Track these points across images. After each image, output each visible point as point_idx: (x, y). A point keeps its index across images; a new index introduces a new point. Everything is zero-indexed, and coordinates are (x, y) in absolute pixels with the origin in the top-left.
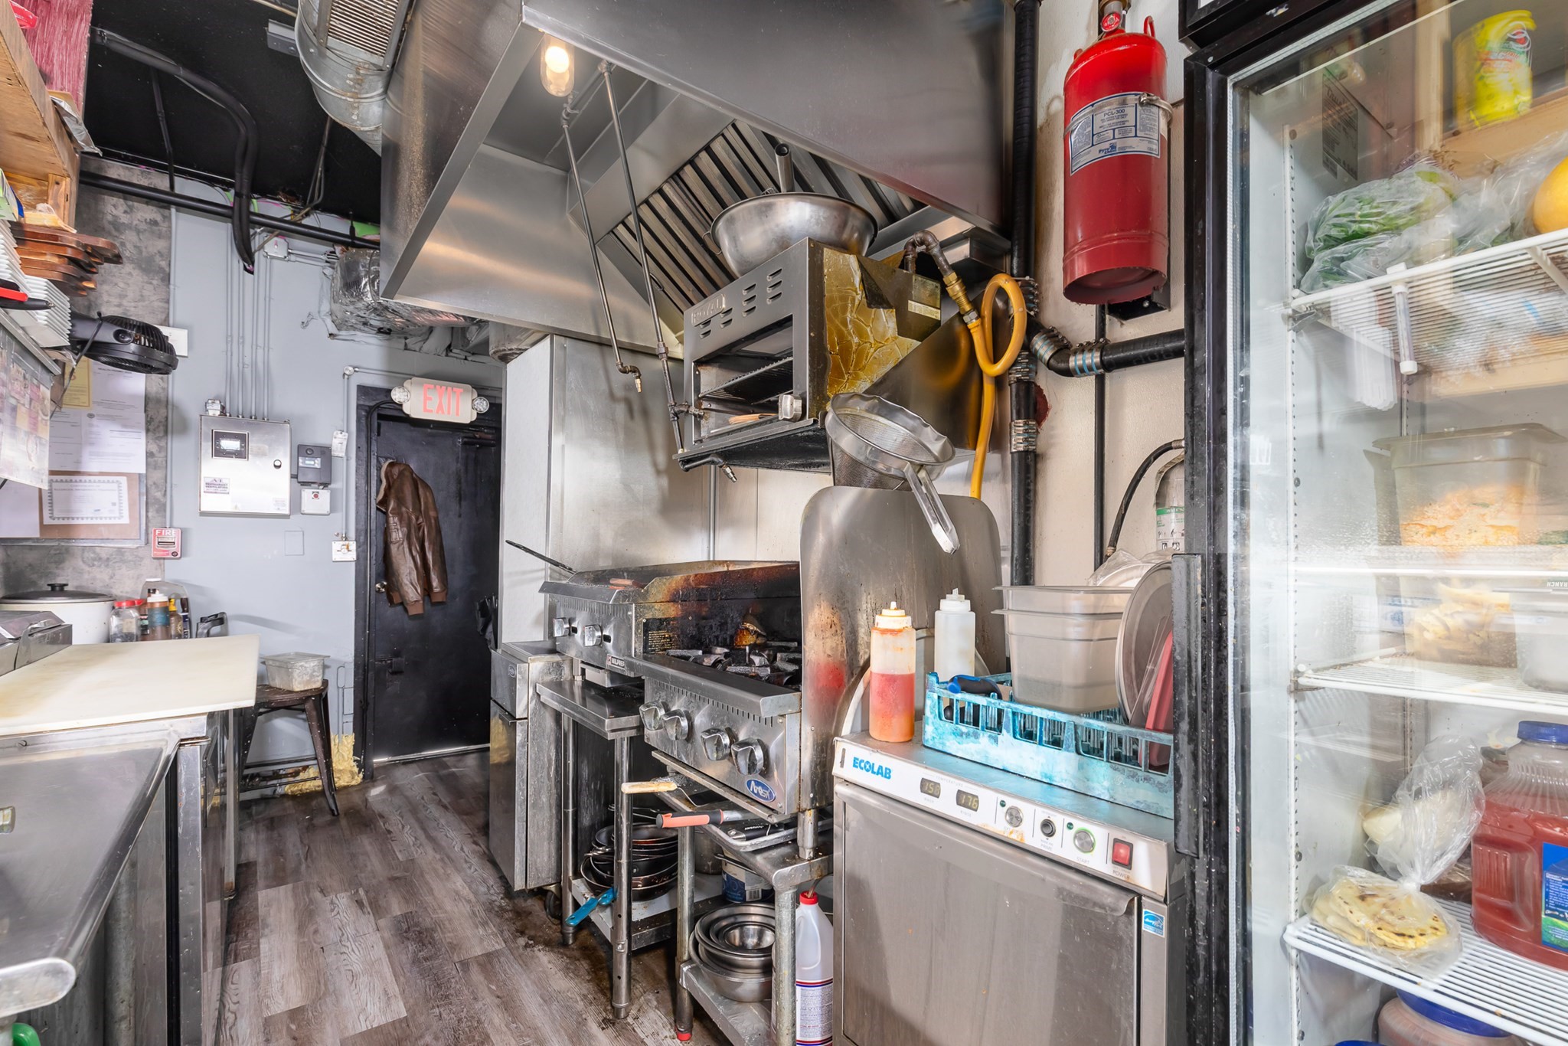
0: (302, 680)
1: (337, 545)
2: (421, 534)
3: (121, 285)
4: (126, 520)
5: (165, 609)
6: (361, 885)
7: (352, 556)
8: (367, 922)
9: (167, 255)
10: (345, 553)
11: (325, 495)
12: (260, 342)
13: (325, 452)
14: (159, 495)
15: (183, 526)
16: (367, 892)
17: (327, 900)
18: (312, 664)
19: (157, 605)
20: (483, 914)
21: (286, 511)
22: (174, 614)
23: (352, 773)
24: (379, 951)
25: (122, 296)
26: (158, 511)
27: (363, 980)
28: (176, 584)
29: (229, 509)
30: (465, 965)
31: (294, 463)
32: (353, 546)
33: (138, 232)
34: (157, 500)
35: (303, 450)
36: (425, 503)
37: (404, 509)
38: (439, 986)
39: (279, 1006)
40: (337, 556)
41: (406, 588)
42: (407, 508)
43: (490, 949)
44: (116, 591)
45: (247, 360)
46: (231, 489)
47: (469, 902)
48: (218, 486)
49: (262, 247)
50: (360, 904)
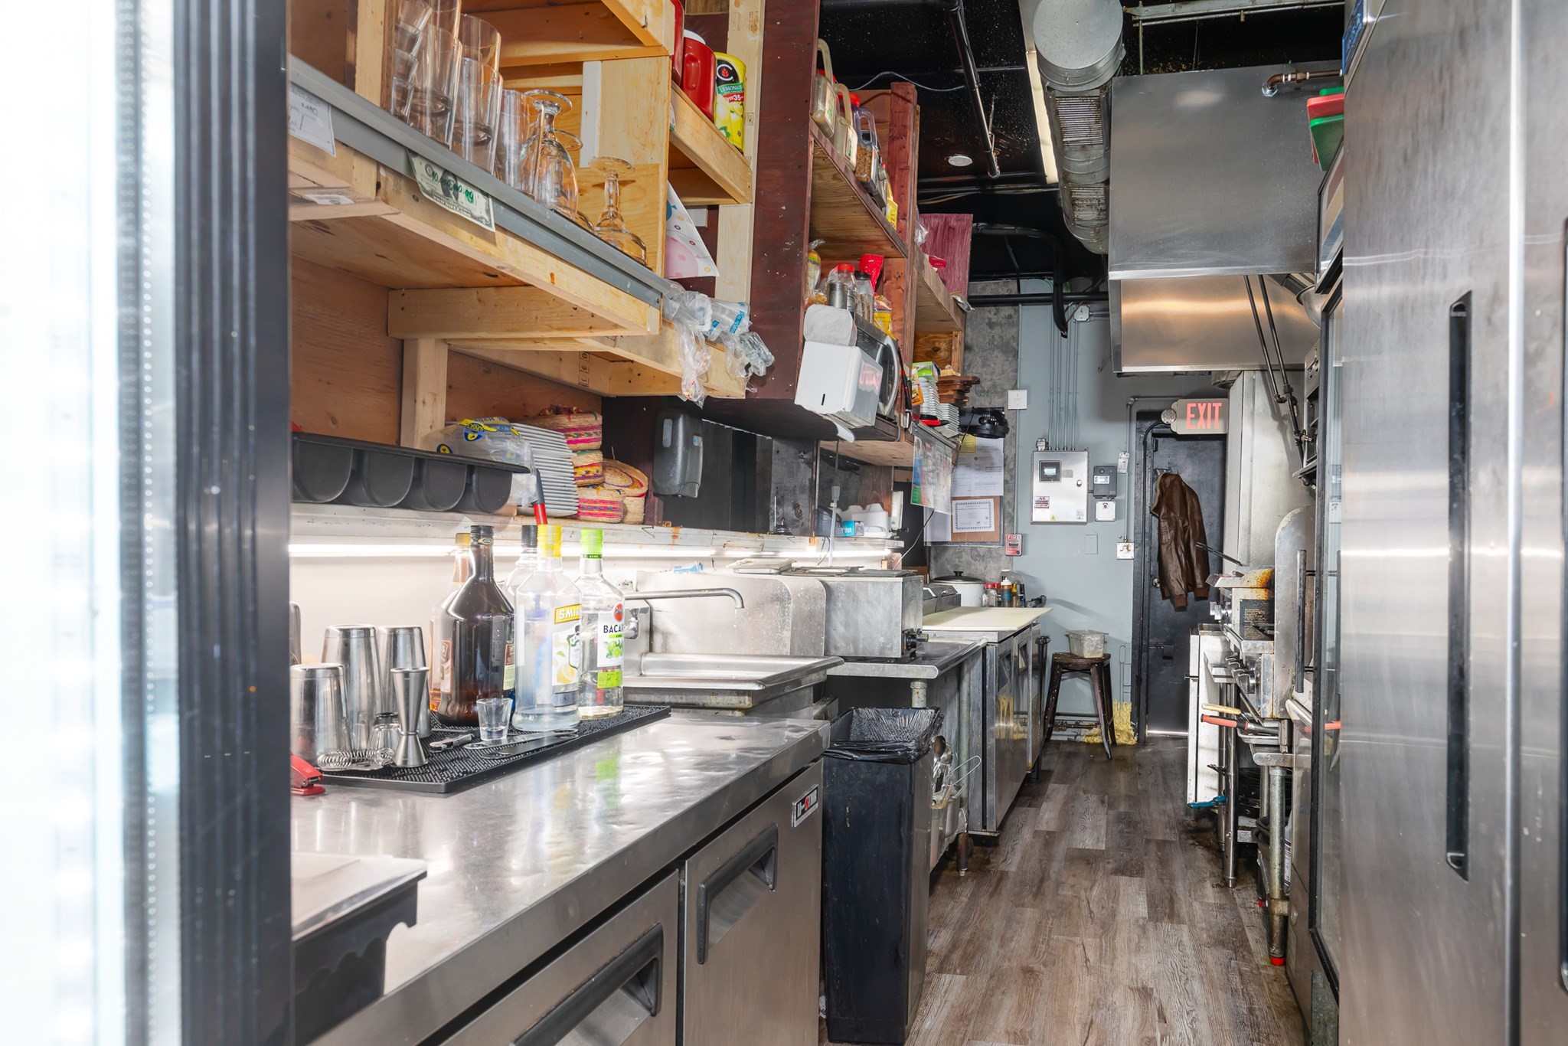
0: (1090, 650)
1: (1120, 546)
2: (1186, 536)
3: (992, 365)
4: (992, 529)
5: (1010, 590)
6: (1108, 794)
7: (1131, 555)
8: (1103, 810)
9: (1016, 338)
10: (1126, 552)
11: (1112, 505)
12: (1071, 390)
13: (1111, 470)
14: (1010, 510)
15: (1023, 532)
16: (1109, 798)
17: (1085, 796)
18: (1096, 639)
19: (1006, 588)
20: (1175, 824)
21: (1085, 520)
22: (1015, 594)
23: (1129, 735)
24: (1103, 823)
25: (992, 373)
26: (1010, 522)
27: (1089, 831)
28: (1019, 574)
29: (1049, 519)
30: (1148, 841)
31: (1090, 479)
32: (1132, 546)
33: (1001, 325)
34: (1009, 514)
35: (1097, 470)
36: (1192, 508)
37: (1172, 514)
38: (1128, 845)
39: (1043, 827)
40: (1121, 555)
41: (1173, 584)
42: (1175, 513)
43: (1167, 838)
44: (987, 578)
45: (1063, 405)
46: (1051, 504)
47: (1169, 816)
48: (1044, 503)
49: (1072, 315)
50: (1103, 802)
